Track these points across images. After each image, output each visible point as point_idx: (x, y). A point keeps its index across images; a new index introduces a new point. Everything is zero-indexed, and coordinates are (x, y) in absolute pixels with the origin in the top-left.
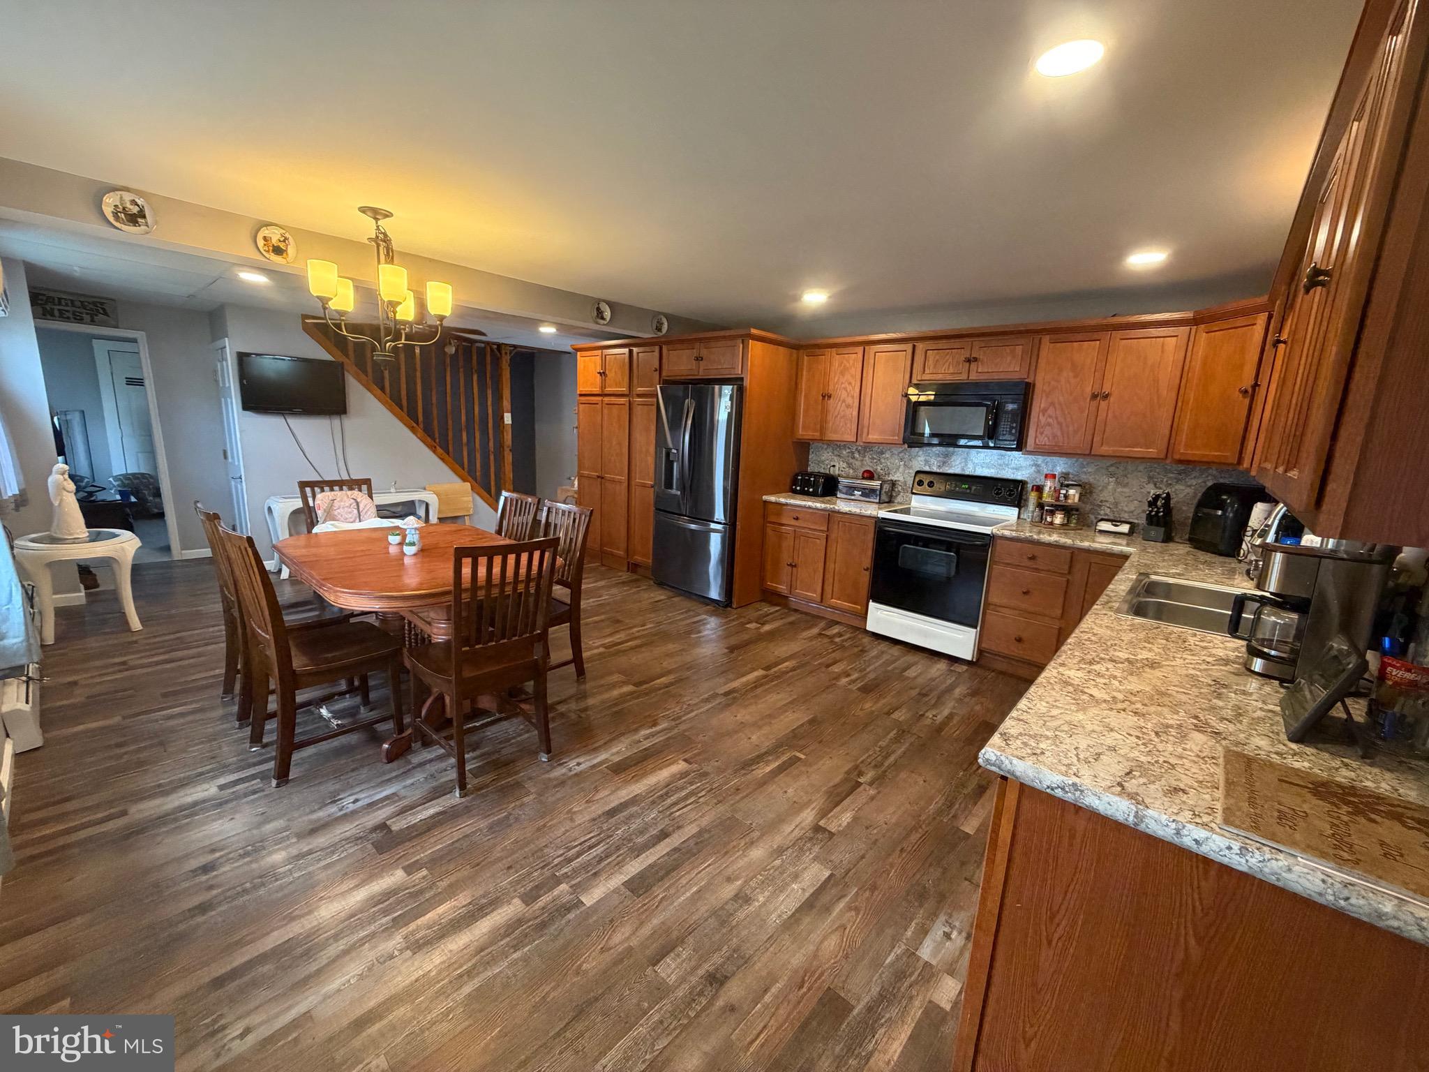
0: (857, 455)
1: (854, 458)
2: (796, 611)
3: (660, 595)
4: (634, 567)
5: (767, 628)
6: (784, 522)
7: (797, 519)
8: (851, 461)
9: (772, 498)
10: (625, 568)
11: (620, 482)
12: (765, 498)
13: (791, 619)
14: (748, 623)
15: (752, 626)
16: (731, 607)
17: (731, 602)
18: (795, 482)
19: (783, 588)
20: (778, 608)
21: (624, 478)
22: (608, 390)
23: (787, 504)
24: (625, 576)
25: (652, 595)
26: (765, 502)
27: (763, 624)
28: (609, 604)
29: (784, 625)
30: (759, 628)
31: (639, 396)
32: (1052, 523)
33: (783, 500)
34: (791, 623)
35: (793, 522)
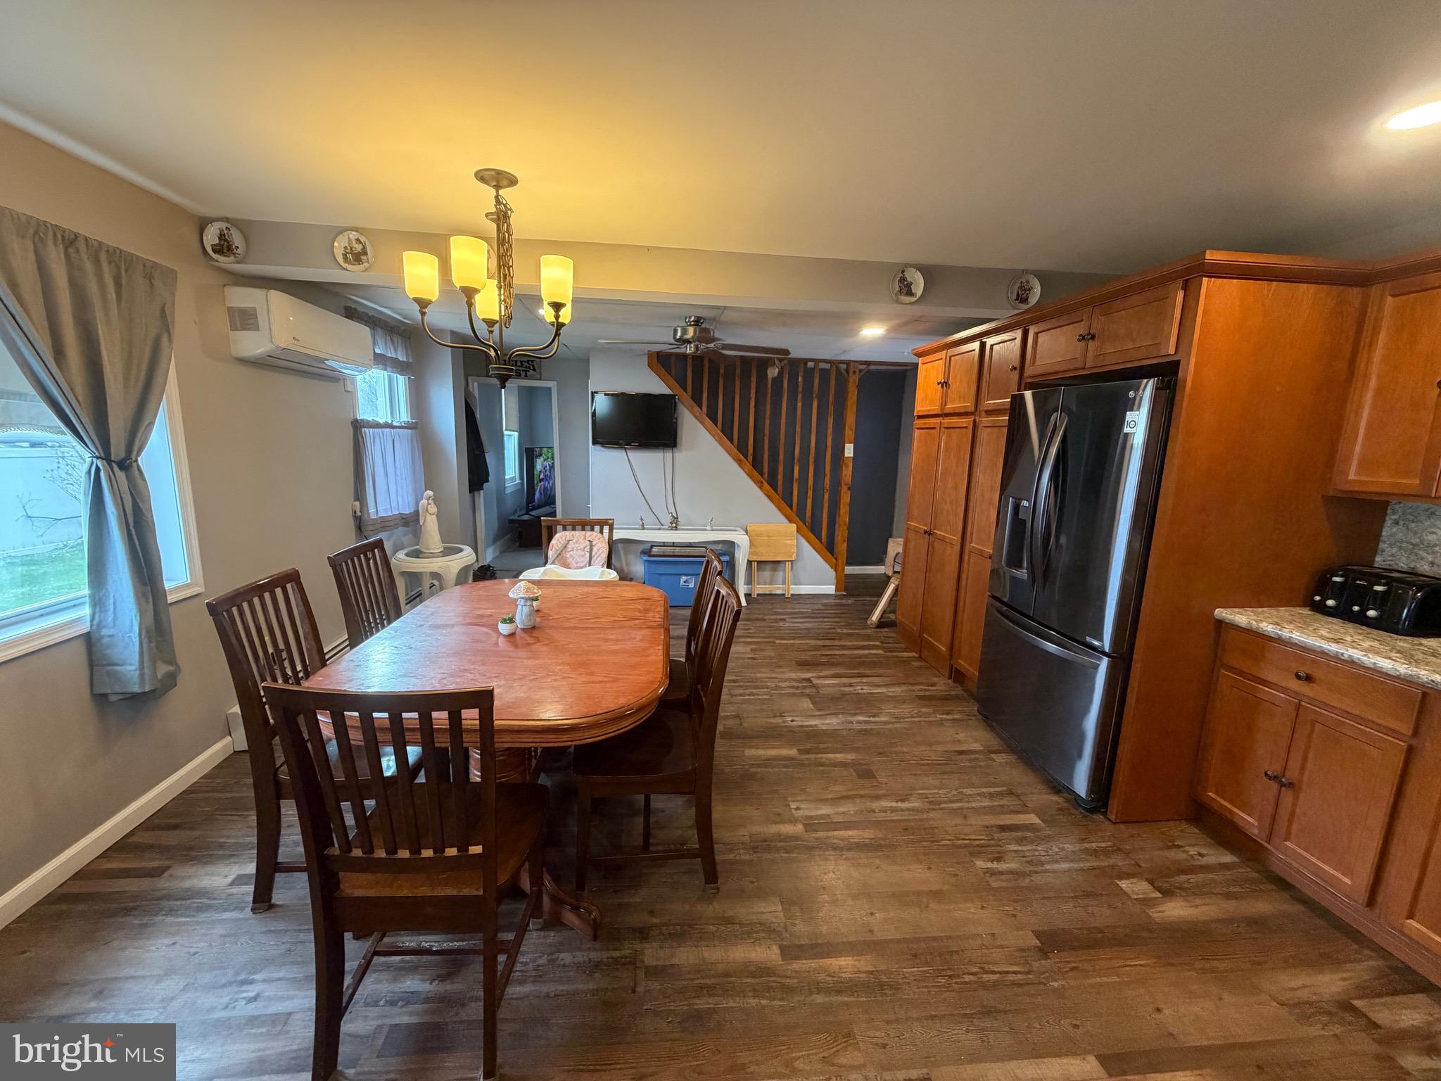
2: (1283, 884)
4: (958, 676)
5: (1175, 910)
6: (1271, 676)
7: (1308, 679)
9: (1241, 617)
12: (1220, 613)
13: (1263, 906)
14: (1129, 876)
15: (1135, 887)
16: (1105, 814)
17: (1106, 806)
18: (1322, 584)
19: (1249, 821)
20: (1228, 858)
21: (957, 538)
22: (949, 407)
23: (1279, 640)
25: (961, 736)
26: (1220, 623)
27: (1167, 893)
28: (878, 733)
29: (1229, 921)
30: (1147, 902)
31: (990, 413)
33: (1268, 628)
34: (1257, 923)
35: (1295, 685)
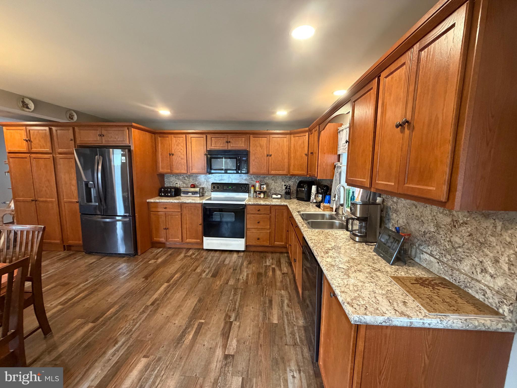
0: (186, 178)
1: (185, 179)
2: (170, 248)
3: (91, 259)
4: (68, 248)
5: (160, 260)
6: (159, 210)
7: (166, 208)
8: (184, 181)
9: (152, 200)
10: (63, 249)
11: (52, 202)
12: (148, 201)
13: (170, 252)
14: (149, 261)
15: (152, 262)
16: (137, 255)
17: (137, 253)
18: (160, 191)
19: (163, 240)
20: (161, 249)
21: (55, 199)
22: (34, 150)
23: (160, 202)
24: (63, 254)
26: (148, 203)
27: (157, 259)
29: (167, 257)
30: (156, 262)
31: (60, 153)
32: (260, 197)
33: (157, 201)
34: (170, 255)
35: (164, 210)
